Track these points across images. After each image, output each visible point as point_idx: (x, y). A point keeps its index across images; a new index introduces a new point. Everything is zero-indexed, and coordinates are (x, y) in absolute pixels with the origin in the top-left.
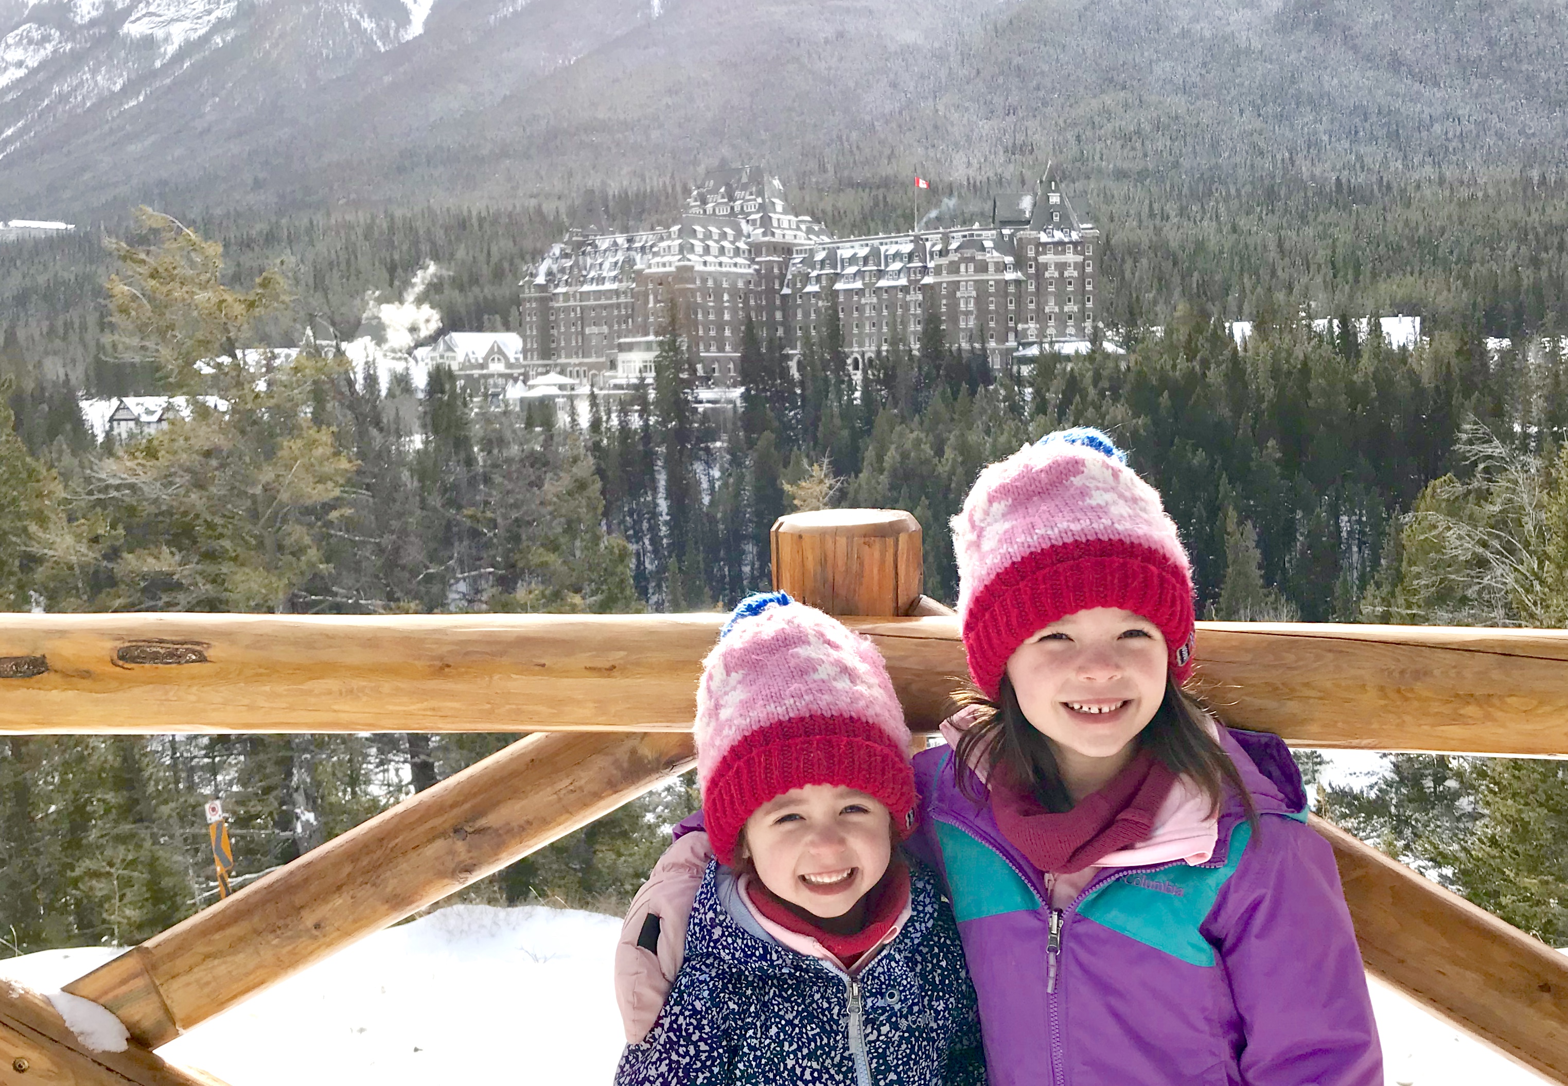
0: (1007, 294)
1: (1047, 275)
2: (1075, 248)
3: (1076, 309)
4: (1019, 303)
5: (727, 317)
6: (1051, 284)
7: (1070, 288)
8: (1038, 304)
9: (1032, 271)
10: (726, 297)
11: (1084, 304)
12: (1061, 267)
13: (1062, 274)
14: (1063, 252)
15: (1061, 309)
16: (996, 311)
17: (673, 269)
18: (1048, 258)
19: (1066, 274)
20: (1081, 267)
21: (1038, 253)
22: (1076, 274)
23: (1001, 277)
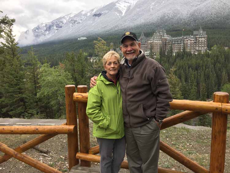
3: (203, 46)
5: (158, 47)
6: (200, 43)
8: (198, 45)
14: (202, 38)
16: (193, 46)
19: (202, 41)
21: (199, 39)
23: (194, 42)
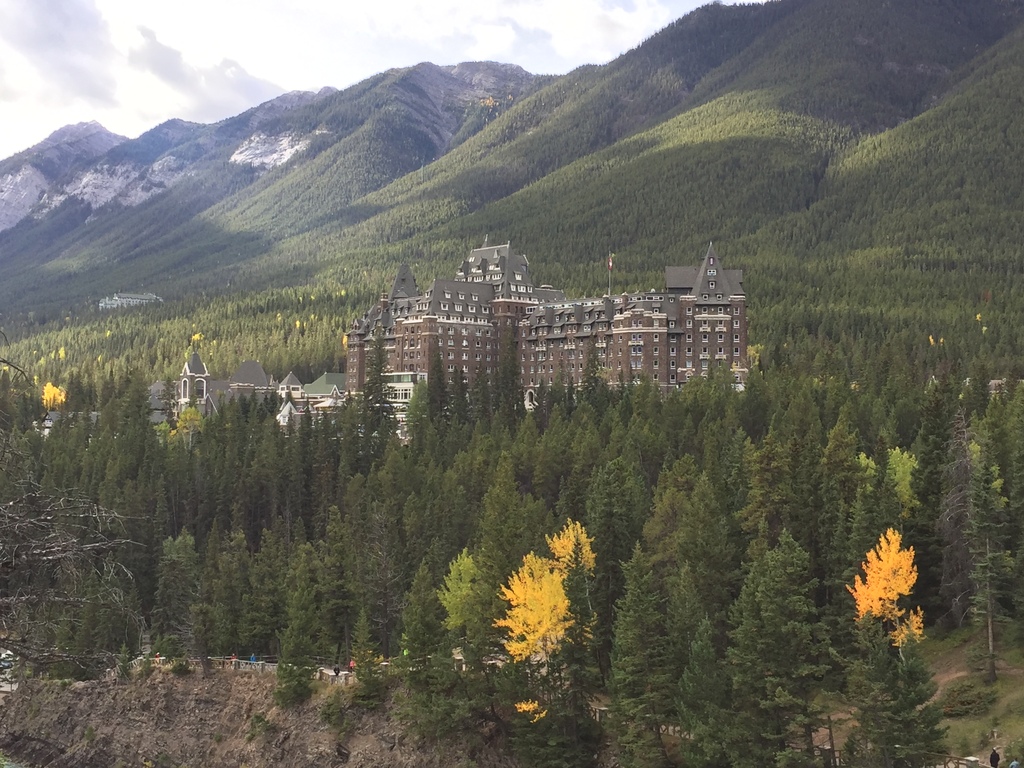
0: (668, 344)
1: (701, 330)
2: (725, 310)
3: (724, 357)
4: (679, 351)
5: (464, 357)
6: (705, 337)
7: (720, 341)
8: (694, 351)
9: (690, 326)
10: (465, 343)
11: (732, 354)
12: (713, 324)
13: (713, 329)
14: (716, 312)
15: (713, 356)
16: (660, 356)
17: (421, 321)
18: (705, 315)
19: (717, 329)
20: (730, 324)
21: (695, 313)
22: (725, 330)
23: (664, 330)
